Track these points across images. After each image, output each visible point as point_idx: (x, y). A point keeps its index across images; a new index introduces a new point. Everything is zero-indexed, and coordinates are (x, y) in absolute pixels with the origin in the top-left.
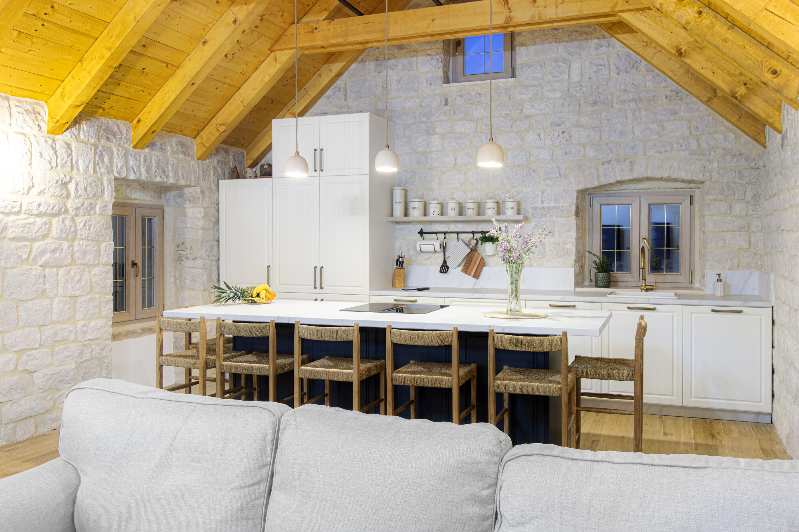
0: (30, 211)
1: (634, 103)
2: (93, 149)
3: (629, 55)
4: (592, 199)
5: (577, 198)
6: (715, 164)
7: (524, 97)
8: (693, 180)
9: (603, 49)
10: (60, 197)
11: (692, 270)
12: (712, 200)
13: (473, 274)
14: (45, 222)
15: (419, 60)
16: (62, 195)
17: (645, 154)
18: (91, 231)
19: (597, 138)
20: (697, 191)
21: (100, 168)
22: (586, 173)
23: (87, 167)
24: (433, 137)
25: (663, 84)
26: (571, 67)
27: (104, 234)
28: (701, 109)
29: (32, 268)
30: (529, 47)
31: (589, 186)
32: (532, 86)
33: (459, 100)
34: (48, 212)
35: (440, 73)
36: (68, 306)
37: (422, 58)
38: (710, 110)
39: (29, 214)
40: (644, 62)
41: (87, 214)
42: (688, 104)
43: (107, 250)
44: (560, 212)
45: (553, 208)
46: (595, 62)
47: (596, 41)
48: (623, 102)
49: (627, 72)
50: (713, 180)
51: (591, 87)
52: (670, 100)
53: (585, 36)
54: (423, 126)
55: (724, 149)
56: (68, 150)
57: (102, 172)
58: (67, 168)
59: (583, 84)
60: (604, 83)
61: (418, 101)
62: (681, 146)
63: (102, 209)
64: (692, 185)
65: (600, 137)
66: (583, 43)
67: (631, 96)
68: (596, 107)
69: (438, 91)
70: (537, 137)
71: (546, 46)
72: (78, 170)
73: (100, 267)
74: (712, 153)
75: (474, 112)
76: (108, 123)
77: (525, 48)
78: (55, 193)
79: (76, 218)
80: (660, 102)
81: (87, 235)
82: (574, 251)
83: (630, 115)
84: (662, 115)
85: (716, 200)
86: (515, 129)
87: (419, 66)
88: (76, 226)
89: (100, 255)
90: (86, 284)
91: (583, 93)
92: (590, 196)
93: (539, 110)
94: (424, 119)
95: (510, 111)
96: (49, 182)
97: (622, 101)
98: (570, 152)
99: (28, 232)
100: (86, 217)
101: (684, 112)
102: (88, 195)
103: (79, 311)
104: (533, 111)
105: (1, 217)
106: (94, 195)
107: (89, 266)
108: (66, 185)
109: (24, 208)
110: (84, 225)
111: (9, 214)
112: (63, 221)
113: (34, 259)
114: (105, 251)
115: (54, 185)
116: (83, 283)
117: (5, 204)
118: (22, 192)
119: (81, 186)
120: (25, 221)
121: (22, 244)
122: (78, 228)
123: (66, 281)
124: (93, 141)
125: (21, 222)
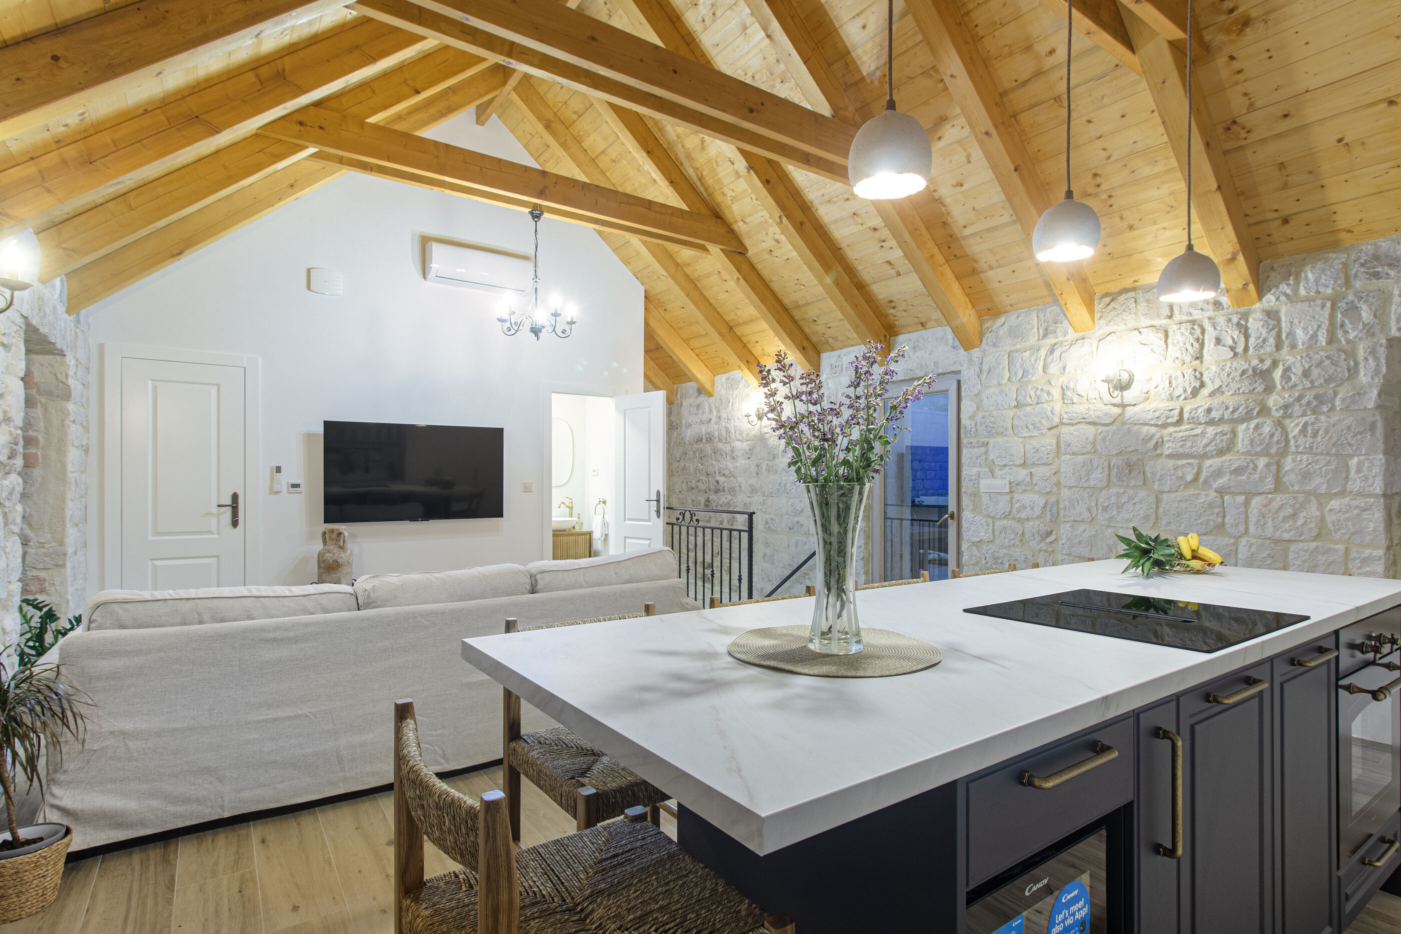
0: (1195, 420)
2: (1328, 305)
10: (1250, 392)
14: (1221, 432)
16: (1254, 389)
18: (1319, 439)
21: (1346, 332)
23: (1314, 337)
27: (1354, 442)
29: (1199, 494)
34: (1226, 417)
36: (1268, 552)
39: (1194, 423)
41: (1309, 413)
43: (1365, 469)
56: (1270, 321)
57: (1351, 336)
58: (1268, 349)
63: (1348, 401)
72: (1293, 346)
73: (1347, 499)
76: (1377, 247)
78: (1239, 389)
79: (1287, 422)
81: (1307, 446)
88: (1285, 432)
89: (1347, 477)
90: (1305, 523)
96: (1228, 375)
99: (1191, 447)
100: (1308, 418)
102: (1312, 382)
103: (1294, 565)
105: (1153, 430)
106: (1328, 381)
107: (1318, 496)
108: (1264, 375)
109: (1186, 416)
110: (1303, 431)
111: (1165, 426)
112: (1257, 427)
113: (1206, 482)
114: (1358, 471)
115: (1237, 379)
116: (1300, 522)
117: (1157, 414)
118: (1182, 397)
119: (1298, 370)
120: (1187, 433)
121: (1184, 462)
122: (1291, 436)
123: (1263, 516)
124: (1329, 291)
125: (1180, 434)
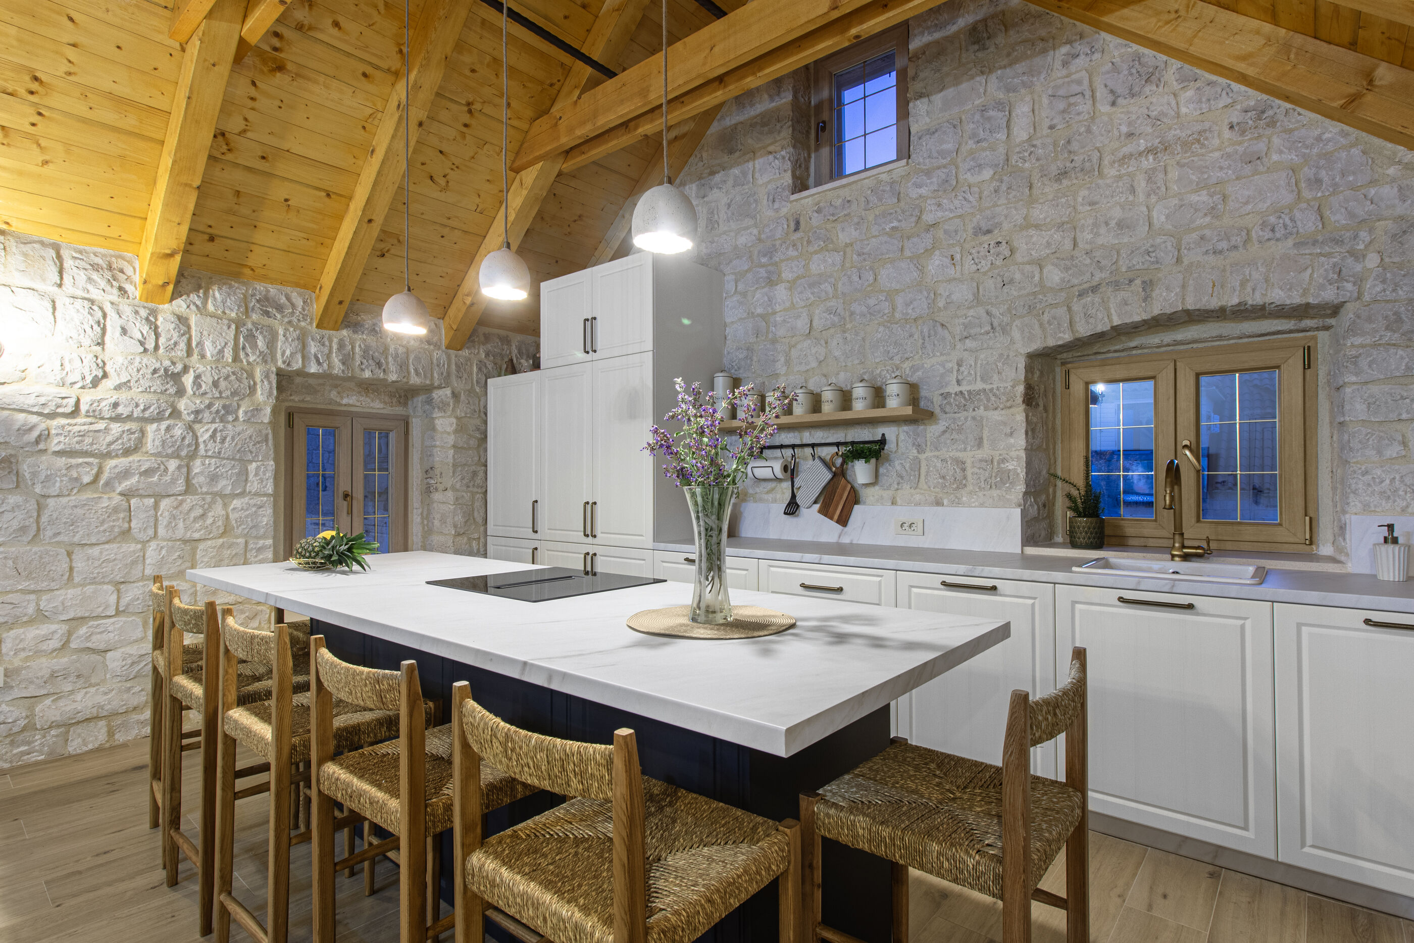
0: (97, 413)
1: (1151, 158)
2: (233, 326)
3: (1138, 58)
4: (1068, 373)
5: (1029, 369)
6: (1372, 260)
7: (923, 191)
8: (1308, 305)
9: (1081, 61)
10: (161, 393)
11: (1311, 513)
12: (1362, 346)
13: (836, 517)
14: (128, 430)
15: (757, 166)
16: (166, 390)
17: (1179, 260)
18: (226, 445)
19: (1068, 244)
20: (1323, 336)
21: (247, 355)
22: (1046, 317)
23: (221, 352)
24: (778, 287)
25: (1225, 100)
26: (1014, 114)
27: (254, 450)
28: (1327, 136)
29: (100, 498)
30: (933, 98)
31: (1051, 342)
32: (939, 168)
33: (816, 220)
34: (135, 415)
35: (788, 179)
36: (178, 554)
37: (761, 160)
38: (1354, 133)
39: (95, 417)
40: (1175, 64)
41: (217, 421)
42: (1291, 131)
43: (261, 473)
44: (993, 398)
45: (978, 393)
46: (1061, 92)
47: (1065, 49)
48: (1124, 160)
49: (1133, 96)
50: (1367, 297)
51: (1055, 144)
52: (1243, 132)
53: (1041, 45)
54: (762, 272)
55: (1402, 218)
56: (181, 326)
57: (251, 359)
58: (179, 353)
59: (1037, 142)
60: (1082, 129)
61: (755, 231)
62: (1273, 230)
63: (249, 414)
64: (1308, 323)
65: (1075, 239)
66: (1038, 61)
67: (1143, 144)
68: (1065, 182)
69: (784, 211)
70: (947, 261)
71: (964, 86)
72: (203, 356)
73: (247, 498)
74: (1363, 234)
75: (840, 235)
76: (268, 291)
77: (925, 100)
78: (150, 387)
79: (196, 426)
80: (1216, 142)
81: (217, 450)
82: (1022, 475)
83: (1141, 184)
84: (1221, 168)
85: (1375, 345)
86: (908, 253)
87: (757, 175)
88: (196, 437)
89: (247, 480)
90: (214, 522)
91: (1038, 160)
92: (1064, 368)
93: (951, 211)
94: (764, 260)
95: (900, 221)
96: (138, 371)
97: (1124, 157)
98: (1011, 281)
99: (92, 444)
100: (217, 425)
101: (1281, 152)
102: (220, 393)
103: (202, 562)
104: (940, 214)
105: (34, 419)
106: (234, 393)
107: (223, 496)
108: (176, 378)
109: (84, 408)
110: (213, 436)
111: (52, 416)
112: (168, 429)
113: (107, 484)
114: (256, 475)
115: (149, 376)
116: (209, 521)
117: (42, 400)
118: (80, 384)
119: (207, 379)
120: (86, 427)
121: (80, 460)
122: (201, 440)
123: (174, 517)
124: (233, 315)
125: (77, 428)
